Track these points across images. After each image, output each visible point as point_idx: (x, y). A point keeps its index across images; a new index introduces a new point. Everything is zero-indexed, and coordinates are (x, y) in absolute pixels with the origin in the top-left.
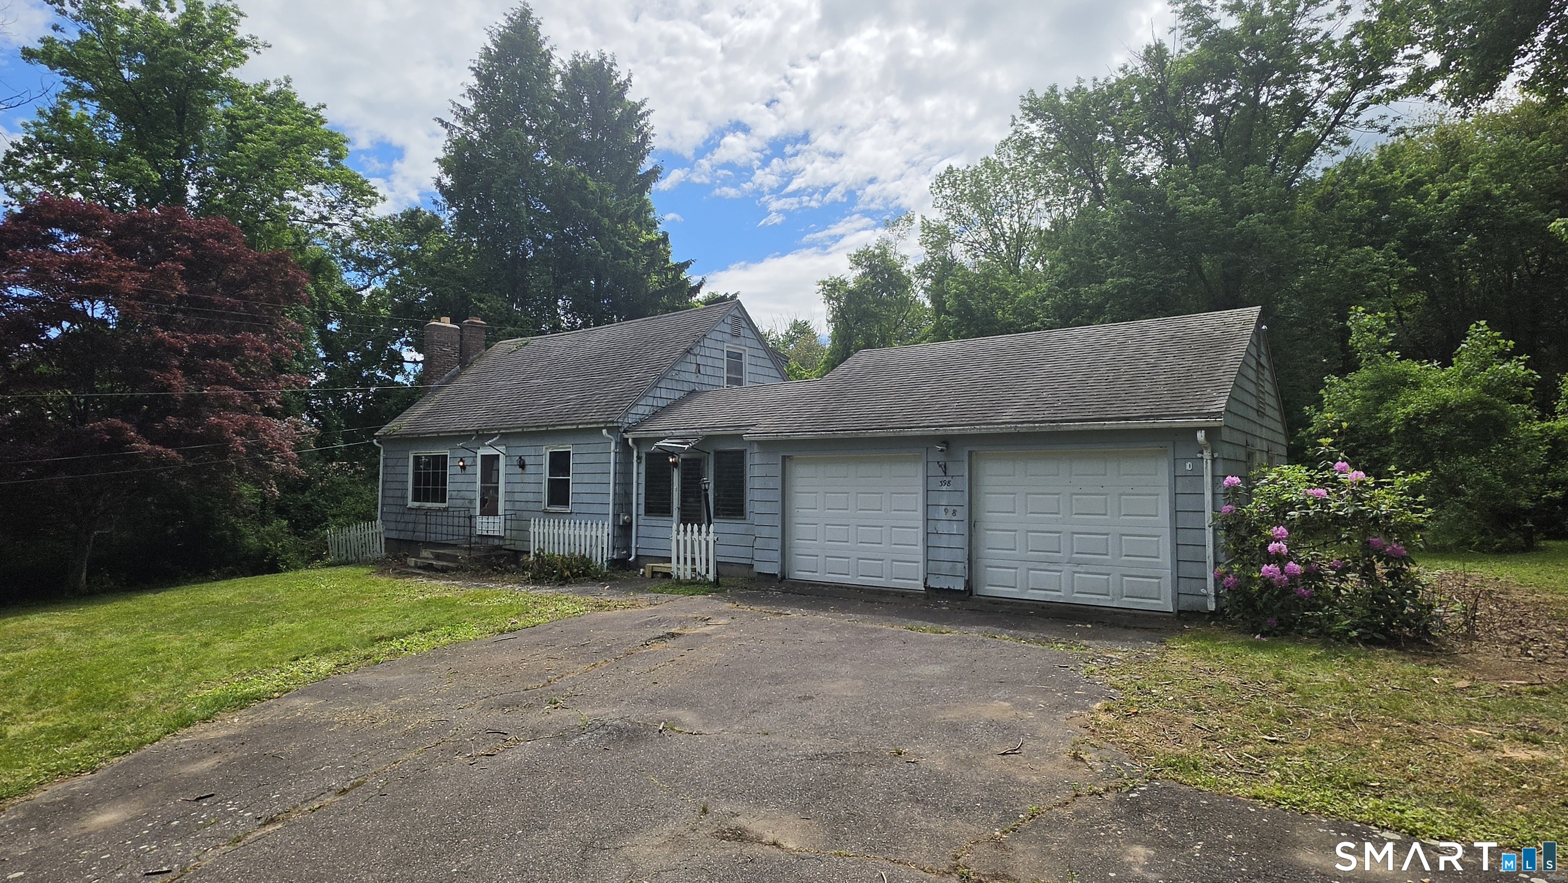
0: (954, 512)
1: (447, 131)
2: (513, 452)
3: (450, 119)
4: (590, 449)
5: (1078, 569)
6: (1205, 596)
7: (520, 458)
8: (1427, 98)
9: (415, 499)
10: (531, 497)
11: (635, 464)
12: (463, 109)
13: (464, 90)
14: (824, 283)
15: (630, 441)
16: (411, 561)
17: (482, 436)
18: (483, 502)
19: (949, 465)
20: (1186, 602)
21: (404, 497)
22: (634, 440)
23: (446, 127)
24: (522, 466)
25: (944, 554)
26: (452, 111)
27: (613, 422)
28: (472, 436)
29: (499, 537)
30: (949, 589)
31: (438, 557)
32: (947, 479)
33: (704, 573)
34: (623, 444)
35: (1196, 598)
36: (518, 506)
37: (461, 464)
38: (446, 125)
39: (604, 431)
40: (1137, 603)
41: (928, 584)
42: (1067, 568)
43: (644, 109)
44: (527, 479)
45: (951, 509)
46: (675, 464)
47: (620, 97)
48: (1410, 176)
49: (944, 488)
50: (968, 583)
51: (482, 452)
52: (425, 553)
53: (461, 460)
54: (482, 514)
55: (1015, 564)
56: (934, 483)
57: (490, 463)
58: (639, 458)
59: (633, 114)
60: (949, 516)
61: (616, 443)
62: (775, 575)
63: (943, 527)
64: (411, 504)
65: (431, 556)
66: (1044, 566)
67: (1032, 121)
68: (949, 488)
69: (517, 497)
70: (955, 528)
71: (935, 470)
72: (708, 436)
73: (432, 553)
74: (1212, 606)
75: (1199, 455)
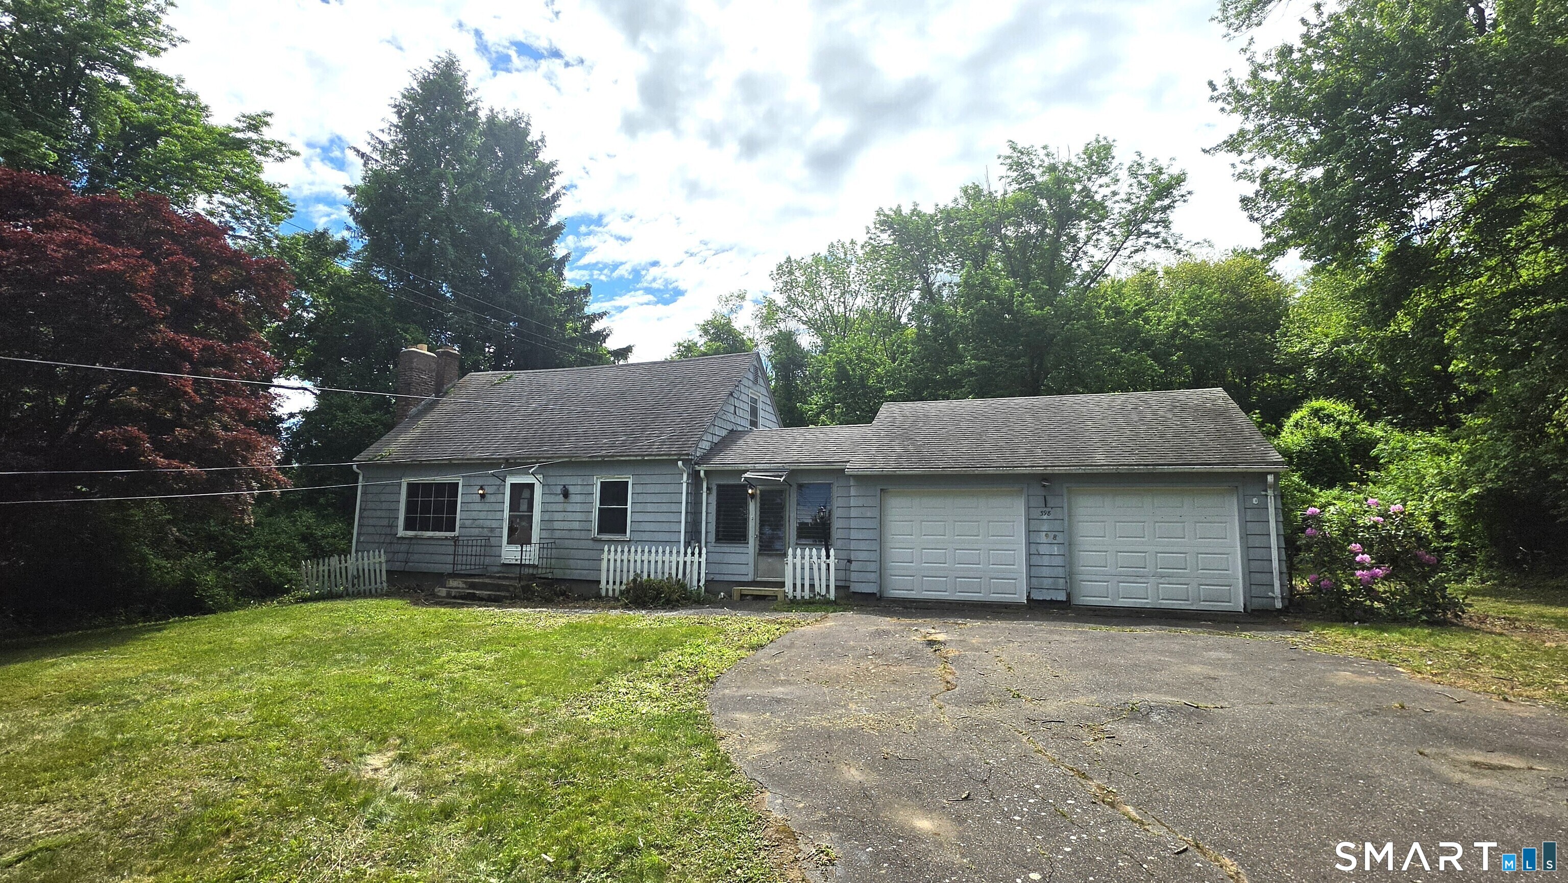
0: (1055, 537)
1: (362, 161)
2: (551, 481)
3: (367, 150)
4: (655, 479)
5: (1161, 581)
6: (1273, 598)
7: (564, 486)
8: (1175, 251)
9: (407, 528)
10: (576, 525)
11: (704, 495)
12: (381, 142)
13: (386, 126)
14: (680, 345)
15: (702, 473)
16: (443, 592)
17: (513, 464)
18: (511, 530)
19: (1048, 498)
20: (1257, 603)
21: (393, 526)
22: (706, 472)
23: (362, 157)
24: (566, 494)
25: (1045, 572)
26: (369, 143)
27: (688, 455)
28: (501, 464)
29: (534, 566)
30: (1051, 600)
31: (473, 586)
32: (1047, 510)
33: (824, 592)
34: (695, 476)
35: (1265, 600)
36: (557, 534)
37: (481, 492)
38: (363, 155)
39: (680, 463)
40: (1212, 606)
41: (1032, 596)
42: (1152, 580)
43: (556, 169)
44: (570, 508)
45: (1051, 535)
46: (753, 496)
47: (534, 155)
48: (1136, 305)
49: (1045, 517)
50: (1068, 595)
51: (511, 480)
52: (453, 583)
53: (482, 488)
54: (510, 542)
55: (1106, 578)
56: (1035, 513)
57: (522, 493)
58: (708, 489)
59: (546, 172)
60: (1050, 540)
61: (688, 475)
62: (874, 594)
63: (1043, 549)
64: (401, 533)
65: (464, 586)
66: (1132, 579)
67: (883, 231)
68: (1049, 517)
69: (557, 525)
70: (1055, 550)
71: (1038, 501)
72: (793, 470)
73: (465, 583)
74: (1279, 605)
75: (1263, 493)
